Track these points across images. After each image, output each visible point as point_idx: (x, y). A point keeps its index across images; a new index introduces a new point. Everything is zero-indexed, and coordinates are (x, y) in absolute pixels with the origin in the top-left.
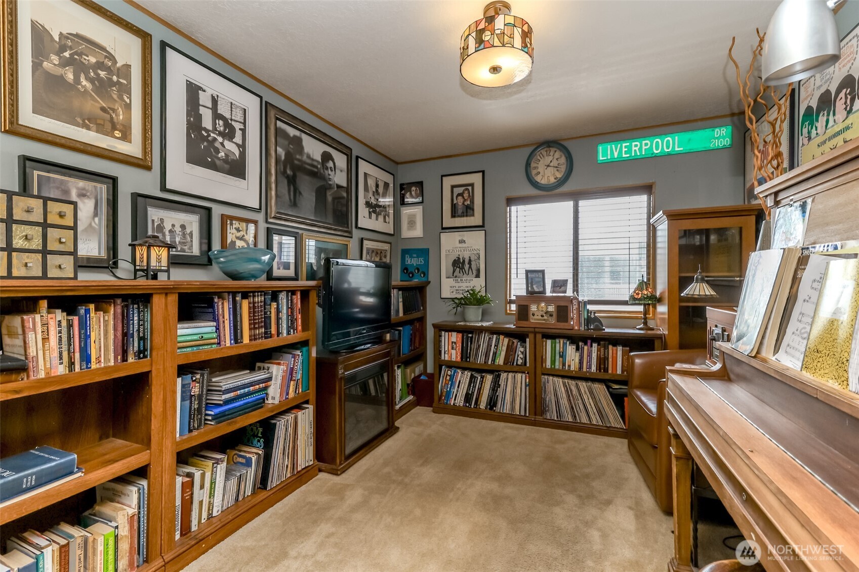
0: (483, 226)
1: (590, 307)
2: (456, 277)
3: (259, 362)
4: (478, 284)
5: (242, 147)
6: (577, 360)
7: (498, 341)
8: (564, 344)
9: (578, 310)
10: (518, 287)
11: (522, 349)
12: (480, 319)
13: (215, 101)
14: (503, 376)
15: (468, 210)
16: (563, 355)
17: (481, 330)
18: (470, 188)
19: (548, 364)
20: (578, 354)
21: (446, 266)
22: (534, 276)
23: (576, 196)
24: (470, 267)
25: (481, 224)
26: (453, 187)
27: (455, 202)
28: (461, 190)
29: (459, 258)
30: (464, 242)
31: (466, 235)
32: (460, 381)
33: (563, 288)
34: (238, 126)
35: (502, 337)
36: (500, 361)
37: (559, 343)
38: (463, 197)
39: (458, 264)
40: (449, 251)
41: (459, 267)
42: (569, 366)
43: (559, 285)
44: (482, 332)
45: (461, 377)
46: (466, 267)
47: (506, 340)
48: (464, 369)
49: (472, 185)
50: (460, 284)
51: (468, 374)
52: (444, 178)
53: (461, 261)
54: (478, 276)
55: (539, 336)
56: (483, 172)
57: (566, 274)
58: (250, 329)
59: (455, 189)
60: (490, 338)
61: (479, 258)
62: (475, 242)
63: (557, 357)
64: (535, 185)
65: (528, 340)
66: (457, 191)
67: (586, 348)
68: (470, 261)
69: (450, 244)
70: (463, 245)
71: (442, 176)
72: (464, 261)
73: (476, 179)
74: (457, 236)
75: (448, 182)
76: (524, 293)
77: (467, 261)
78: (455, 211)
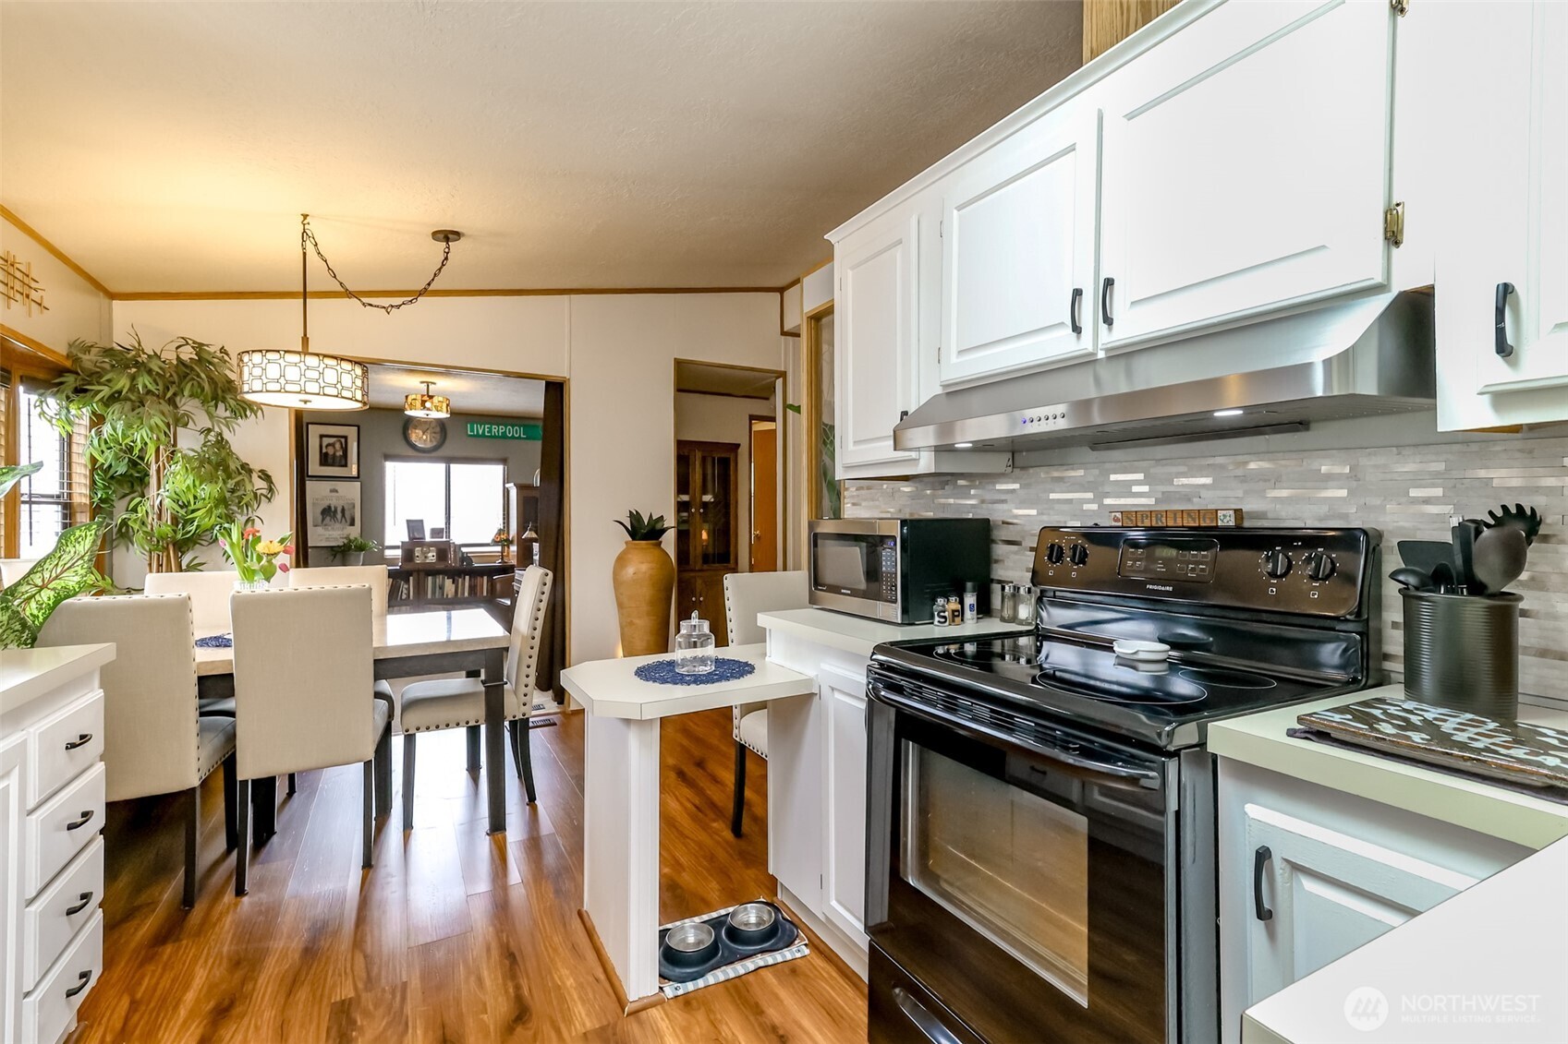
0: (358, 477)
1: (464, 550)
2: (326, 524)
4: (354, 532)
6: (453, 590)
8: (443, 579)
9: (455, 551)
10: (395, 535)
11: (406, 586)
12: (361, 563)
16: (442, 588)
18: (343, 440)
19: (429, 596)
20: (454, 585)
21: (312, 514)
22: (415, 526)
23: (449, 460)
24: (343, 515)
25: (356, 475)
26: (322, 436)
27: (324, 450)
28: (332, 440)
29: (329, 507)
30: (337, 491)
31: (339, 485)
33: (440, 535)
37: (439, 579)
38: (334, 448)
39: (328, 512)
40: (317, 499)
41: (330, 516)
42: (447, 595)
43: (436, 532)
46: (339, 515)
50: (330, 533)
52: (310, 427)
53: (333, 509)
54: (352, 524)
55: (422, 575)
56: (359, 427)
57: (442, 525)
59: (324, 439)
61: (354, 507)
62: (351, 492)
63: (437, 589)
64: (413, 447)
65: (411, 578)
66: (326, 441)
67: (460, 580)
68: (343, 510)
69: (319, 493)
70: (335, 494)
71: (308, 425)
72: (336, 509)
74: (325, 486)
75: (314, 432)
76: (407, 539)
77: (339, 510)
78: (325, 460)
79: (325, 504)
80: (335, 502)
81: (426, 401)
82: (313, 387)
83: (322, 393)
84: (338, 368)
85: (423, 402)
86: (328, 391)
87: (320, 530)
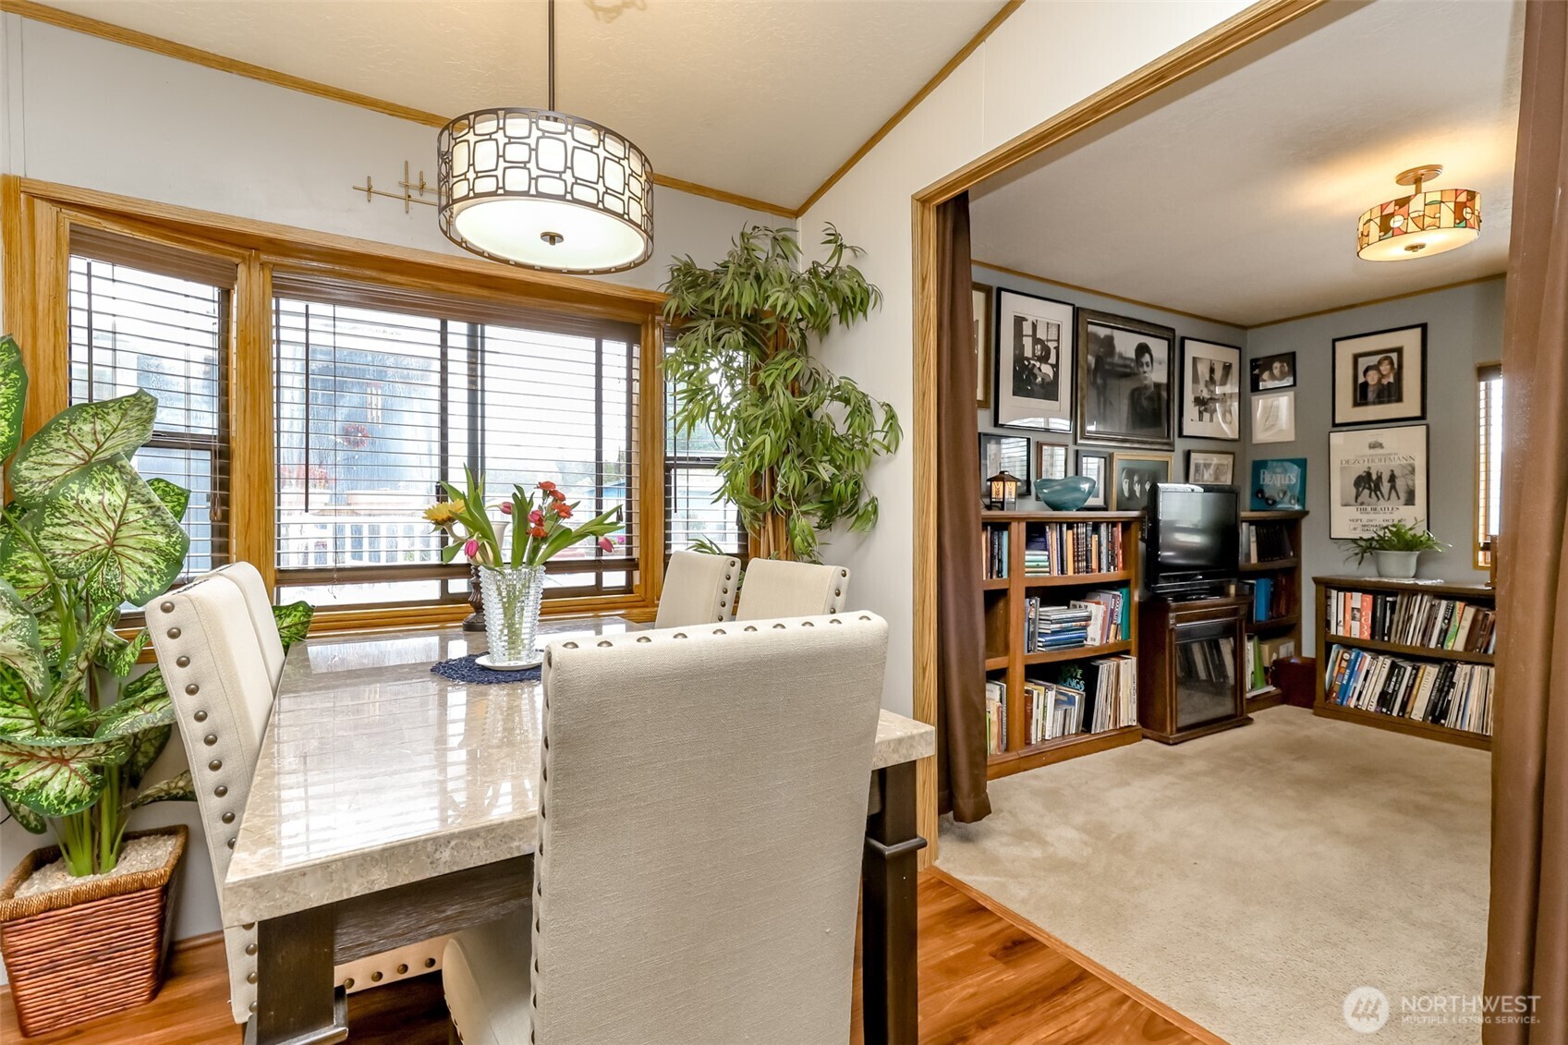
0: (1423, 417)
2: (1362, 504)
3: (1074, 600)
4: (1411, 517)
5: (1056, 367)
7: (1450, 611)
12: (1412, 573)
13: (1034, 326)
14: (1462, 670)
15: (1392, 393)
17: (1412, 591)
18: (1394, 356)
21: (1340, 485)
24: (1393, 487)
25: (1418, 413)
26: (1358, 356)
27: (1361, 380)
28: (1374, 360)
29: (1369, 474)
30: (1381, 446)
31: (1386, 436)
32: (1368, 672)
34: (1052, 345)
35: (1459, 605)
36: (1457, 643)
38: (1379, 371)
39: (1367, 484)
40: (1347, 462)
41: (1370, 488)
44: (1417, 594)
45: (1371, 665)
46: (1385, 487)
47: (1470, 612)
48: (1377, 652)
49: (1399, 351)
50: (1372, 516)
51: (1385, 662)
52: (1337, 344)
53: (1374, 477)
54: (1410, 500)
56: (1424, 327)
58: (1074, 561)
59: (1360, 360)
60: (1432, 606)
61: (1413, 471)
62: (1406, 446)
66: (1366, 362)
68: (1392, 479)
69: (1349, 451)
70: (1378, 451)
71: (1334, 341)
72: (1379, 478)
73: (1409, 341)
74: (1364, 436)
75: (1346, 350)
77: (1385, 478)
78: (1361, 395)
79: (1360, 470)
80: (1379, 467)
87: (1352, 511)
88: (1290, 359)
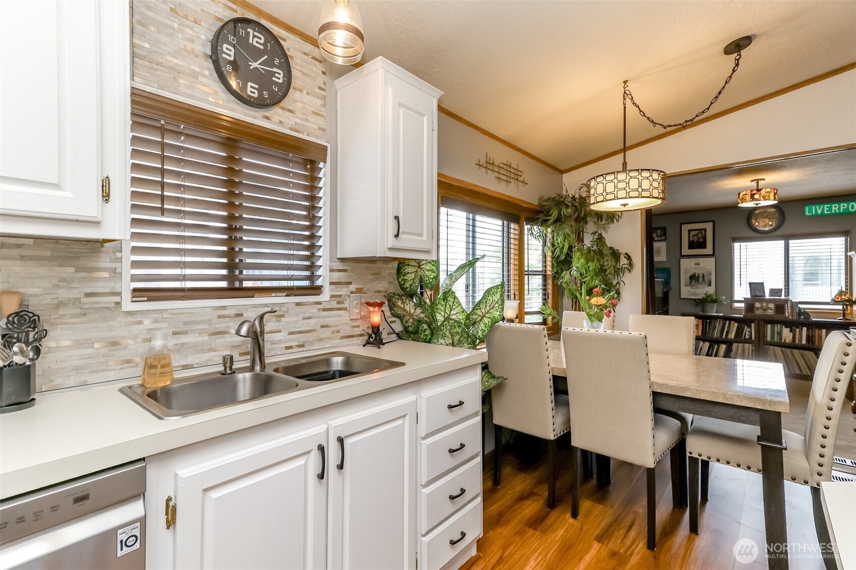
0: (713, 255)
1: (801, 306)
2: (692, 286)
4: (711, 290)
6: (791, 337)
7: (730, 324)
8: (781, 328)
9: (792, 307)
10: (741, 292)
11: (749, 330)
12: (715, 311)
14: (735, 345)
15: (702, 245)
16: (780, 334)
17: (717, 318)
18: (703, 232)
19: (769, 339)
20: (791, 333)
21: (684, 279)
22: (756, 288)
23: (787, 238)
24: (703, 280)
25: (712, 253)
26: (690, 231)
27: (691, 239)
28: (696, 233)
29: (695, 274)
30: (699, 264)
31: (701, 261)
32: (701, 348)
33: (778, 294)
35: (732, 322)
36: (732, 336)
37: (777, 328)
38: (698, 237)
39: (694, 278)
40: (687, 270)
41: (695, 280)
42: (785, 340)
44: (712, 319)
45: (703, 345)
46: (701, 280)
47: (736, 324)
48: (704, 341)
49: (705, 230)
50: (696, 290)
51: (707, 344)
52: (683, 225)
53: (697, 275)
54: (710, 284)
55: (762, 323)
56: (714, 222)
57: (781, 285)
60: (723, 323)
61: (710, 274)
62: (708, 265)
63: (776, 335)
64: (755, 230)
65: (753, 325)
66: (692, 233)
67: (798, 330)
68: (703, 276)
69: (688, 266)
70: (698, 266)
71: (681, 224)
72: (699, 276)
73: (709, 226)
74: (692, 261)
75: (685, 228)
76: (749, 296)
77: (701, 276)
78: (692, 245)
79: (692, 273)
80: (699, 272)
81: (755, 194)
82: (622, 194)
83: (628, 197)
84: (640, 176)
85: (752, 196)
86: (632, 194)
87: (689, 288)
88: (664, 230)
